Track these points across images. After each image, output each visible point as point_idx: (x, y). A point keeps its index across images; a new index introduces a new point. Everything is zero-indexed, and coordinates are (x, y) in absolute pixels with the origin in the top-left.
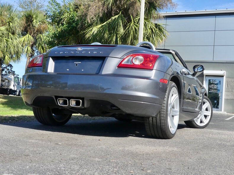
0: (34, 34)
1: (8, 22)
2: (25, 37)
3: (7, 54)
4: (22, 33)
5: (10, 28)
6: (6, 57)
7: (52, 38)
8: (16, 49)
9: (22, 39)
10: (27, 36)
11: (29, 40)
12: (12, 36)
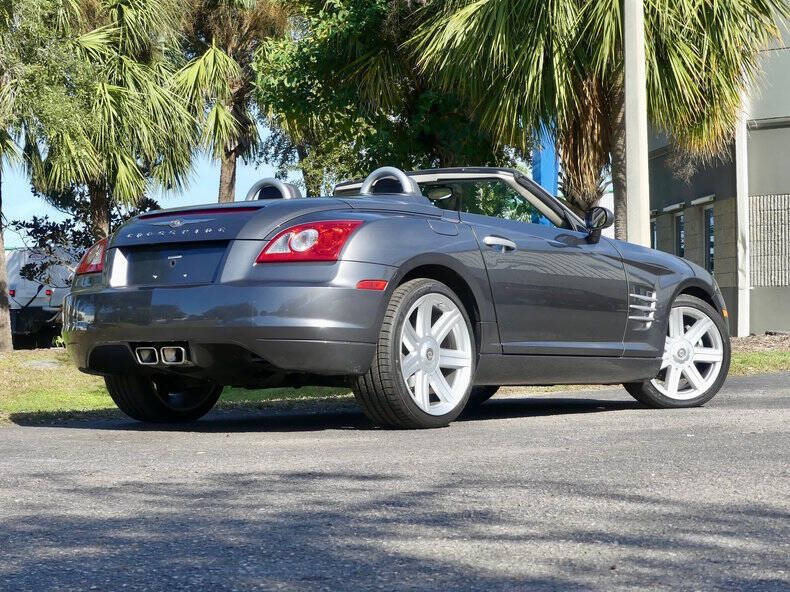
0: (243, 40)
1: (115, 6)
2: (200, 62)
3: (122, 158)
5: (124, 36)
6: (122, 167)
7: (292, 73)
8: (162, 126)
9: (189, 75)
10: (209, 56)
11: (217, 75)
12: (137, 68)
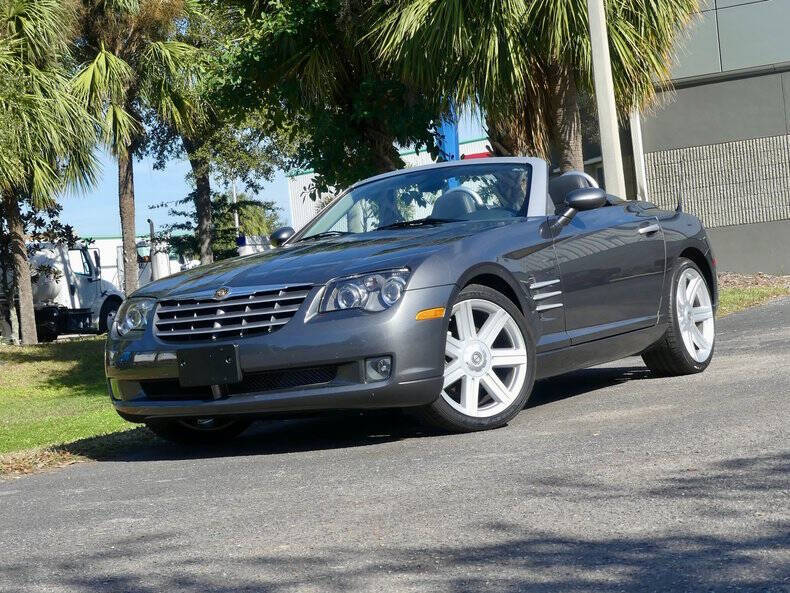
0: (127, 44)
1: (13, 19)
2: (93, 66)
3: (38, 164)
4: (75, 52)
6: (38, 171)
7: (235, 72)
8: (69, 129)
9: (84, 79)
10: (101, 59)
11: (111, 77)
12: (42, 76)
